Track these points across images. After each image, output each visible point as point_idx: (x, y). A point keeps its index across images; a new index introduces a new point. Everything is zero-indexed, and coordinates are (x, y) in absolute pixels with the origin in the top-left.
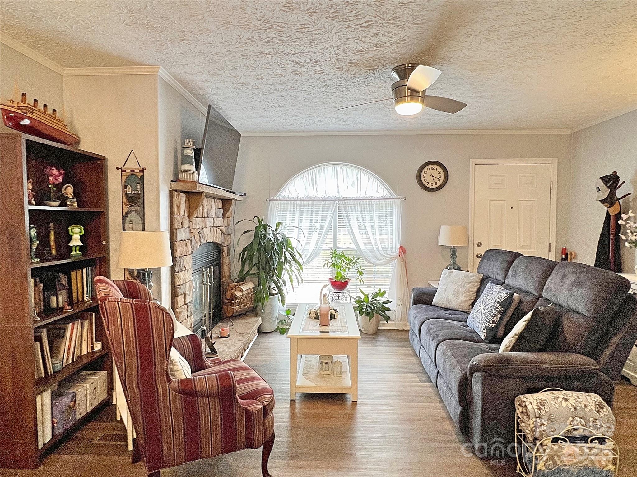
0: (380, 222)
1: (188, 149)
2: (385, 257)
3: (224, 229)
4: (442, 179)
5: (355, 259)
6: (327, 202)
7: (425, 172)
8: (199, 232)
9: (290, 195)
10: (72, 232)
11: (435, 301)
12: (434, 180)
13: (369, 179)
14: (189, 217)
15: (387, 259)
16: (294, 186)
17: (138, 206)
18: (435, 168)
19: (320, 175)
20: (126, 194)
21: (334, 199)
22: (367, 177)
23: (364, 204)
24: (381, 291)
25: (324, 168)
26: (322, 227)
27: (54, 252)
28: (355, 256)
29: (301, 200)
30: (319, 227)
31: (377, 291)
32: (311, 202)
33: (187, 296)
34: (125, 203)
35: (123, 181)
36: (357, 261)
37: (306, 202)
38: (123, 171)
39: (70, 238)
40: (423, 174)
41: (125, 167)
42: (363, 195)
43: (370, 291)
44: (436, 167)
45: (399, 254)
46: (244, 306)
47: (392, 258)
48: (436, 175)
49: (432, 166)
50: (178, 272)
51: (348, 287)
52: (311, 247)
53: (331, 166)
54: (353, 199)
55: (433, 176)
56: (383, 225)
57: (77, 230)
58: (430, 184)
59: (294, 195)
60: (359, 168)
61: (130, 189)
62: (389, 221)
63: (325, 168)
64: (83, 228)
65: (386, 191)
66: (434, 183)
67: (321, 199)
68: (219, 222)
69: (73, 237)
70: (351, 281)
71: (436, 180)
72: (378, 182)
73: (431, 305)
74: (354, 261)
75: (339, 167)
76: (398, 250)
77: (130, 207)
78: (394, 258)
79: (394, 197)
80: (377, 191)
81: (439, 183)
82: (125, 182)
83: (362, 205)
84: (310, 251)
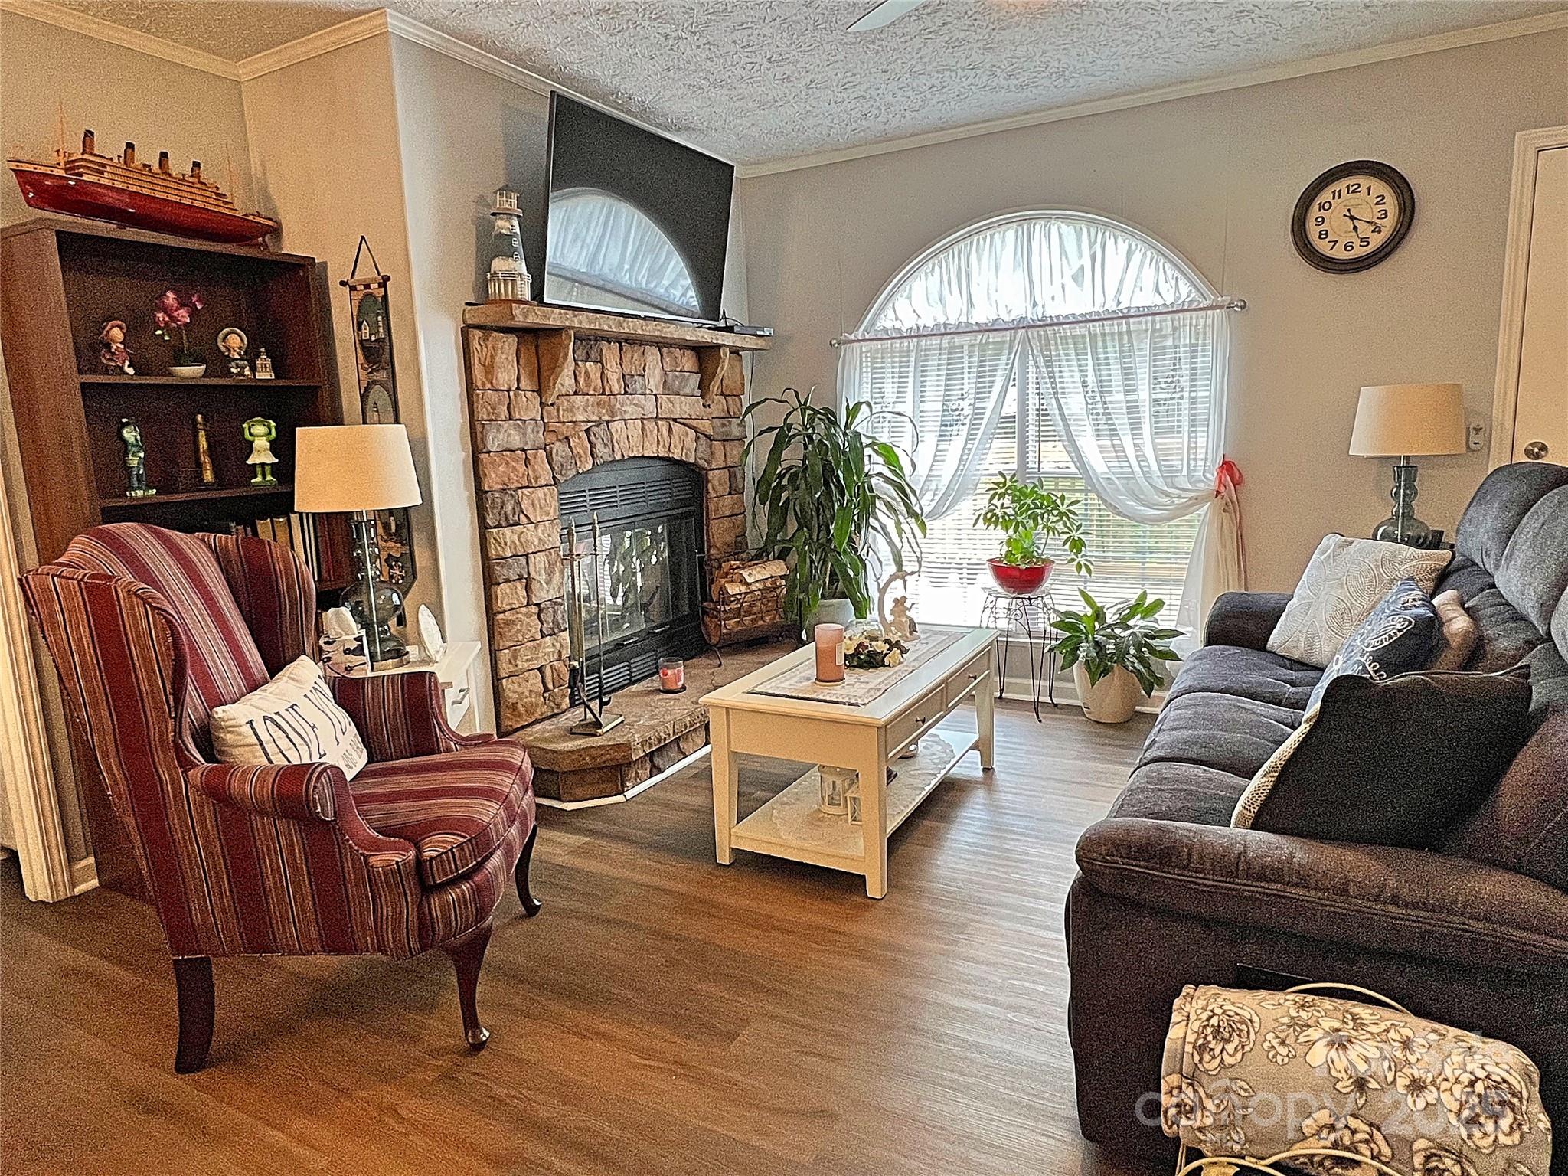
0: (1155, 383)
1: (501, 219)
2: (1167, 495)
3: (706, 427)
4: (1389, 224)
5: (1067, 502)
6: (994, 337)
7: (1321, 207)
8: (587, 431)
9: (898, 325)
10: (251, 434)
11: (1274, 640)
12: (1355, 228)
13: (1130, 253)
14: (539, 392)
15: (1177, 501)
16: (909, 298)
17: (383, 368)
18: (1363, 189)
19: (979, 260)
20: (361, 341)
21: (1014, 327)
22: (1123, 247)
23: (1104, 335)
24: (1148, 602)
25: (992, 236)
26: (978, 412)
27: (209, 476)
28: (1067, 495)
29: (918, 336)
30: (968, 411)
31: (1133, 599)
32: (946, 340)
33: (535, 586)
34: (362, 364)
35: (355, 313)
36: (1071, 508)
37: (936, 341)
38: (353, 288)
39: (249, 448)
40: (1314, 212)
41: (356, 277)
42: (1111, 306)
43: (1112, 597)
44: (1364, 181)
45: (1214, 487)
46: (753, 621)
47: (1190, 499)
48: (1367, 211)
49: (1351, 181)
50: (499, 526)
51: (1047, 584)
52: (947, 470)
53: (1015, 225)
54: (1072, 319)
55: (1352, 218)
56: (1165, 396)
57: (260, 429)
58: (1341, 245)
59: (908, 322)
60: (1098, 223)
61: (368, 331)
62: (1185, 382)
63: (997, 235)
64: (273, 424)
65: (1184, 288)
66: (1357, 243)
67: (976, 328)
68: (685, 406)
69: (254, 445)
70: (1055, 566)
71: (1365, 230)
72: (1162, 260)
73: (1263, 649)
74: (1063, 509)
75: (1038, 227)
76: (1213, 477)
77: (371, 373)
78: (1198, 501)
79: (1207, 303)
80: (1157, 291)
81: (1376, 241)
82: (358, 316)
83: (1099, 338)
84: (945, 480)
